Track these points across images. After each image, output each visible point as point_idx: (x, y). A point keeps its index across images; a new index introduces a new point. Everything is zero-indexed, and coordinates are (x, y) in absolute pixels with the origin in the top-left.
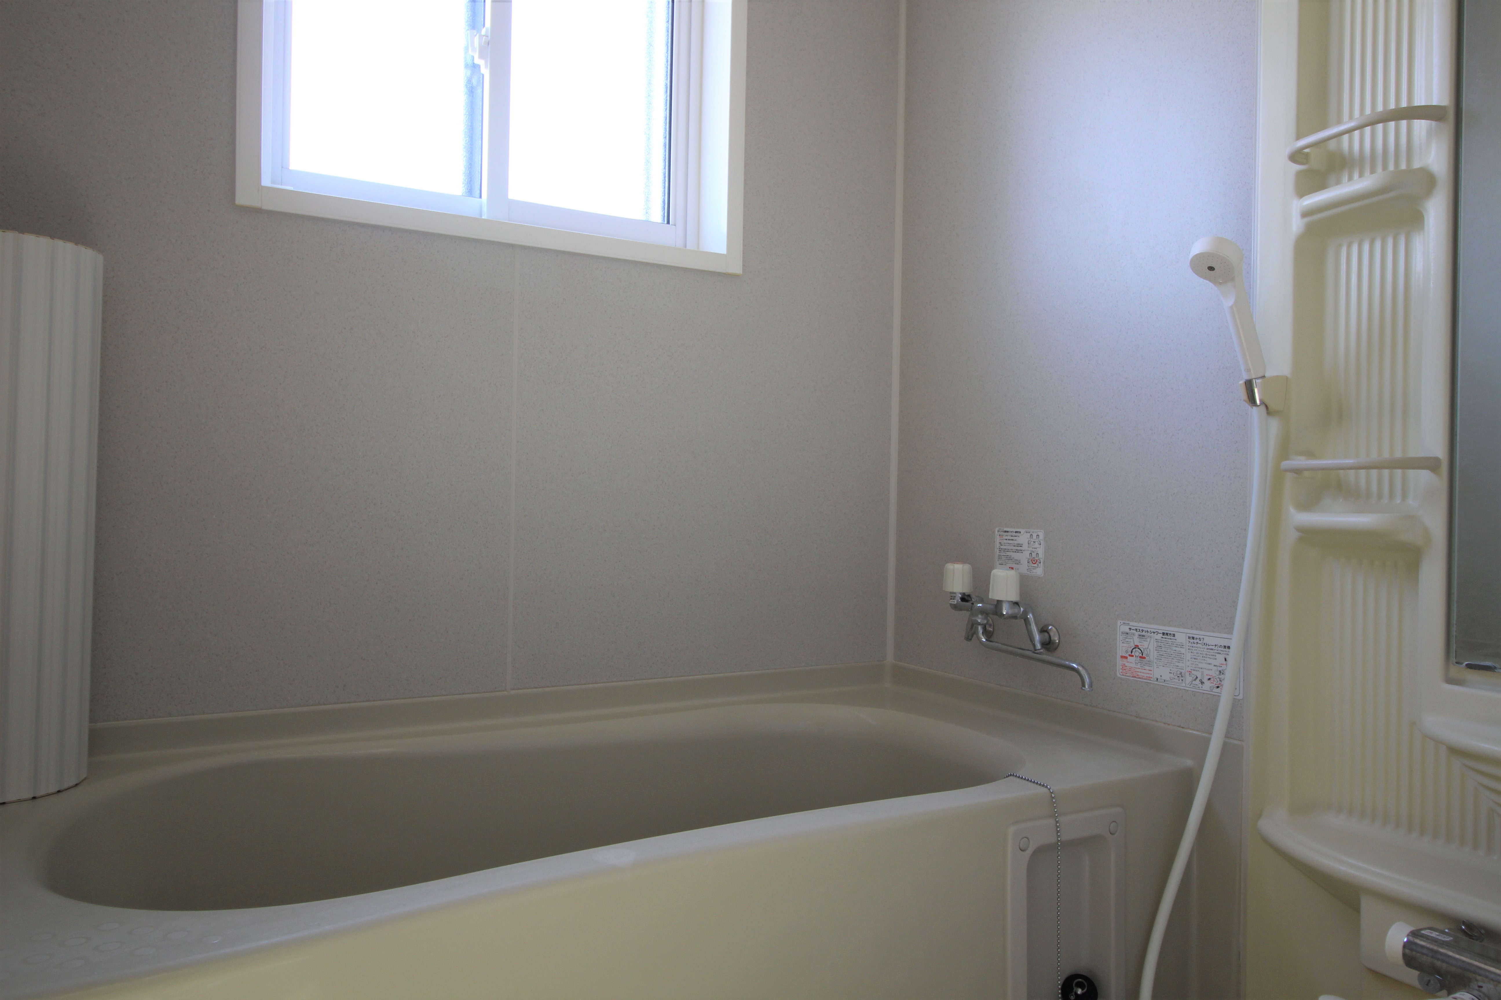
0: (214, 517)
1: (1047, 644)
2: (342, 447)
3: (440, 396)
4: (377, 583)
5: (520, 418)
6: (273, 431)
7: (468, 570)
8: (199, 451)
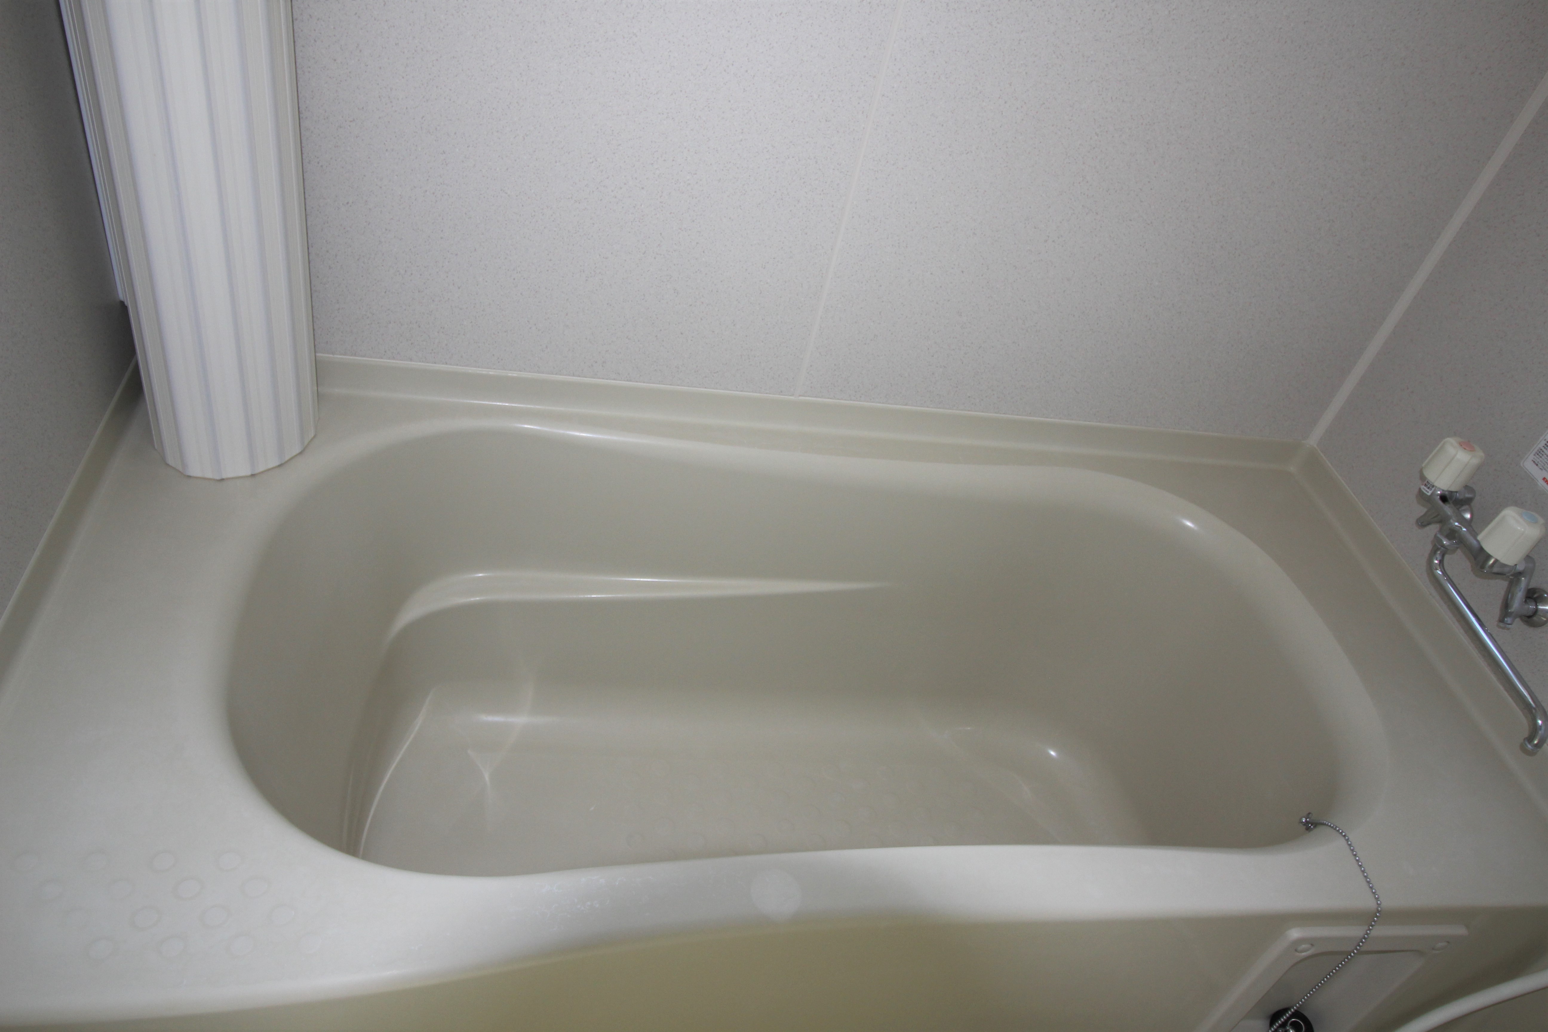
0: (457, 150)
1: (1529, 617)
2: (630, 75)
3: (781, 14)
4: (655, 258)
5: (895, 59)
6: (536, 42)
7: (774, 258)
8: (437, 60)
